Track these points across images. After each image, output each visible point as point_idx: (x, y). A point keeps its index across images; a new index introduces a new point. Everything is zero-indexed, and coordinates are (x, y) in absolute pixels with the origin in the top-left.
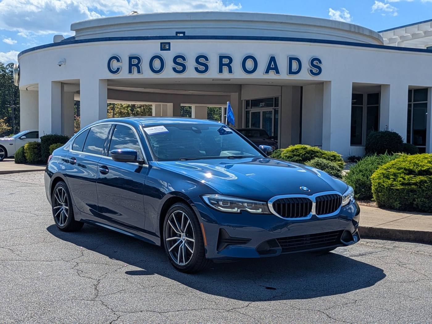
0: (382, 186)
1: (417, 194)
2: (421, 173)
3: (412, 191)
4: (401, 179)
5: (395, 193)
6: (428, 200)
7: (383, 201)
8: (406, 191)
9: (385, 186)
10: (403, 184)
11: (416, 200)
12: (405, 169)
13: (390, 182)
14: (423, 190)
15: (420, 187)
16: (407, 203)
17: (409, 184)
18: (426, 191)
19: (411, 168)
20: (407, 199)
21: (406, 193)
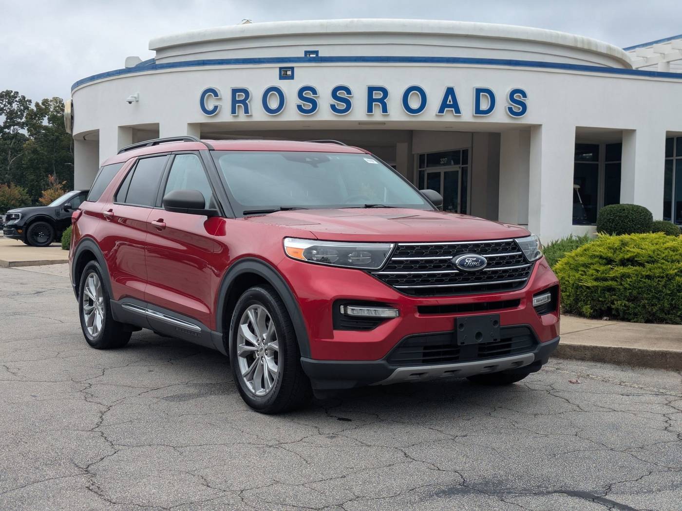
0: (567, 283)
1: (617, 295)
2: (624, 263)
3: (610, 289)
4: (594, 271)
5: (585, 293)
6: (632, 303)
7: (569, 306)
8: (601, 290)
9: (571, 282)
10: (596, 279)
11: (615, 303)
12: (601, 257)
13: (577, 275)
14: (625, 289)
15: (621, 284)
16: (603, 308)
17: (605, 280)
18: (629, 289)
19: (610, 255)
20: (602, 301)
21: (601, 292)
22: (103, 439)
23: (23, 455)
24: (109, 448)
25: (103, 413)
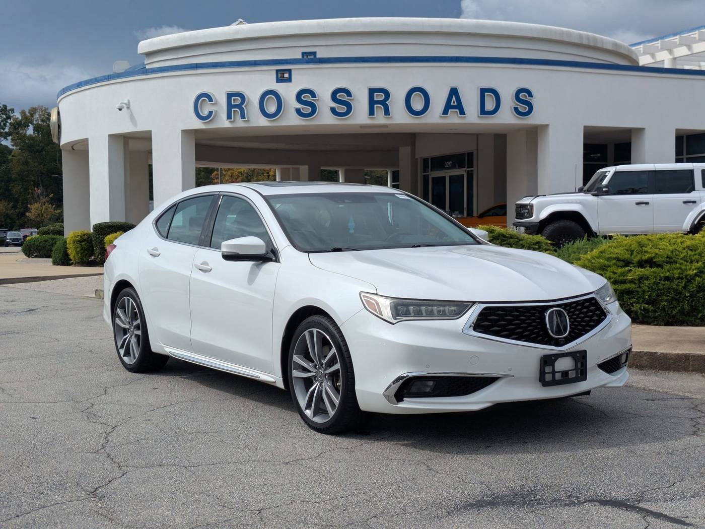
1: (636, 297)
2: (641, 264)
6: (652, 306)
12: (618, 259)
14: (644, 291)
15: (640, 287)
17: (624, 282)
18: (648, 292)
19: (627, 256)
22: (110, 461)
23: (25, 480)
24: (117, 470)
25: (108, 434)
